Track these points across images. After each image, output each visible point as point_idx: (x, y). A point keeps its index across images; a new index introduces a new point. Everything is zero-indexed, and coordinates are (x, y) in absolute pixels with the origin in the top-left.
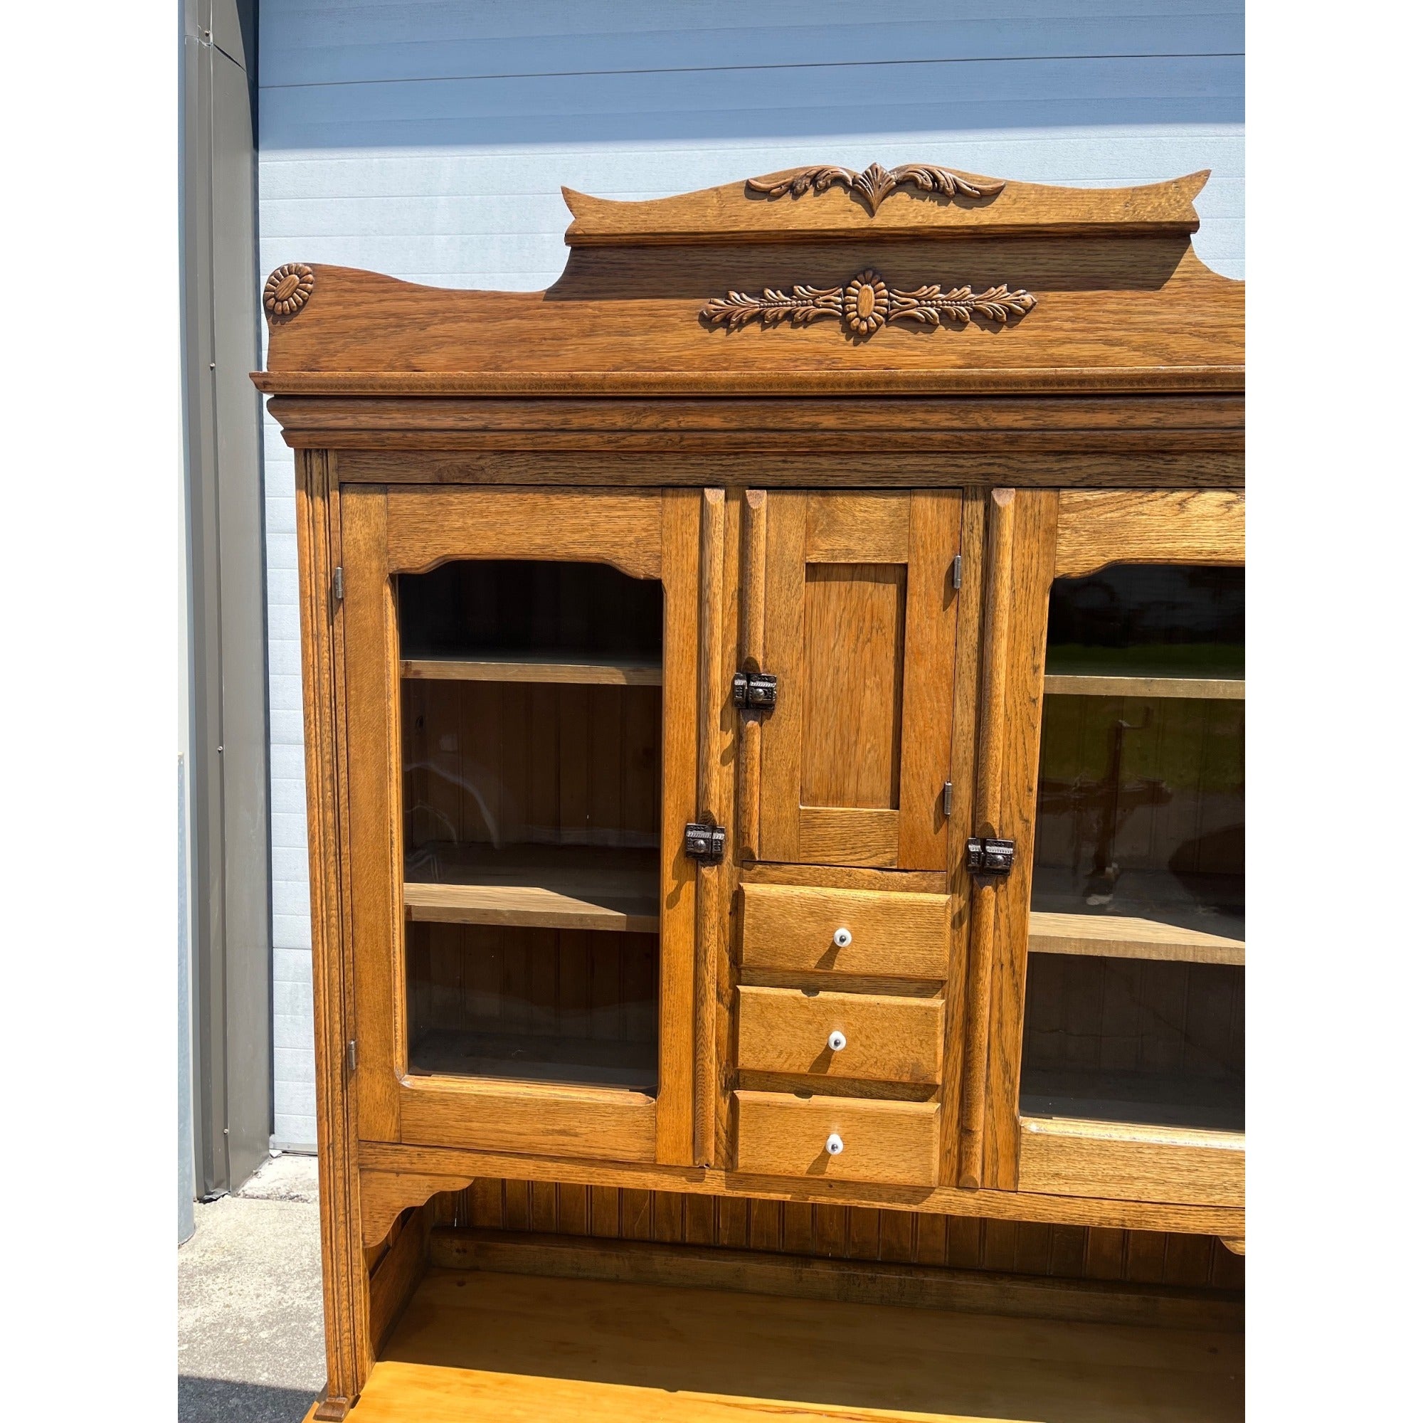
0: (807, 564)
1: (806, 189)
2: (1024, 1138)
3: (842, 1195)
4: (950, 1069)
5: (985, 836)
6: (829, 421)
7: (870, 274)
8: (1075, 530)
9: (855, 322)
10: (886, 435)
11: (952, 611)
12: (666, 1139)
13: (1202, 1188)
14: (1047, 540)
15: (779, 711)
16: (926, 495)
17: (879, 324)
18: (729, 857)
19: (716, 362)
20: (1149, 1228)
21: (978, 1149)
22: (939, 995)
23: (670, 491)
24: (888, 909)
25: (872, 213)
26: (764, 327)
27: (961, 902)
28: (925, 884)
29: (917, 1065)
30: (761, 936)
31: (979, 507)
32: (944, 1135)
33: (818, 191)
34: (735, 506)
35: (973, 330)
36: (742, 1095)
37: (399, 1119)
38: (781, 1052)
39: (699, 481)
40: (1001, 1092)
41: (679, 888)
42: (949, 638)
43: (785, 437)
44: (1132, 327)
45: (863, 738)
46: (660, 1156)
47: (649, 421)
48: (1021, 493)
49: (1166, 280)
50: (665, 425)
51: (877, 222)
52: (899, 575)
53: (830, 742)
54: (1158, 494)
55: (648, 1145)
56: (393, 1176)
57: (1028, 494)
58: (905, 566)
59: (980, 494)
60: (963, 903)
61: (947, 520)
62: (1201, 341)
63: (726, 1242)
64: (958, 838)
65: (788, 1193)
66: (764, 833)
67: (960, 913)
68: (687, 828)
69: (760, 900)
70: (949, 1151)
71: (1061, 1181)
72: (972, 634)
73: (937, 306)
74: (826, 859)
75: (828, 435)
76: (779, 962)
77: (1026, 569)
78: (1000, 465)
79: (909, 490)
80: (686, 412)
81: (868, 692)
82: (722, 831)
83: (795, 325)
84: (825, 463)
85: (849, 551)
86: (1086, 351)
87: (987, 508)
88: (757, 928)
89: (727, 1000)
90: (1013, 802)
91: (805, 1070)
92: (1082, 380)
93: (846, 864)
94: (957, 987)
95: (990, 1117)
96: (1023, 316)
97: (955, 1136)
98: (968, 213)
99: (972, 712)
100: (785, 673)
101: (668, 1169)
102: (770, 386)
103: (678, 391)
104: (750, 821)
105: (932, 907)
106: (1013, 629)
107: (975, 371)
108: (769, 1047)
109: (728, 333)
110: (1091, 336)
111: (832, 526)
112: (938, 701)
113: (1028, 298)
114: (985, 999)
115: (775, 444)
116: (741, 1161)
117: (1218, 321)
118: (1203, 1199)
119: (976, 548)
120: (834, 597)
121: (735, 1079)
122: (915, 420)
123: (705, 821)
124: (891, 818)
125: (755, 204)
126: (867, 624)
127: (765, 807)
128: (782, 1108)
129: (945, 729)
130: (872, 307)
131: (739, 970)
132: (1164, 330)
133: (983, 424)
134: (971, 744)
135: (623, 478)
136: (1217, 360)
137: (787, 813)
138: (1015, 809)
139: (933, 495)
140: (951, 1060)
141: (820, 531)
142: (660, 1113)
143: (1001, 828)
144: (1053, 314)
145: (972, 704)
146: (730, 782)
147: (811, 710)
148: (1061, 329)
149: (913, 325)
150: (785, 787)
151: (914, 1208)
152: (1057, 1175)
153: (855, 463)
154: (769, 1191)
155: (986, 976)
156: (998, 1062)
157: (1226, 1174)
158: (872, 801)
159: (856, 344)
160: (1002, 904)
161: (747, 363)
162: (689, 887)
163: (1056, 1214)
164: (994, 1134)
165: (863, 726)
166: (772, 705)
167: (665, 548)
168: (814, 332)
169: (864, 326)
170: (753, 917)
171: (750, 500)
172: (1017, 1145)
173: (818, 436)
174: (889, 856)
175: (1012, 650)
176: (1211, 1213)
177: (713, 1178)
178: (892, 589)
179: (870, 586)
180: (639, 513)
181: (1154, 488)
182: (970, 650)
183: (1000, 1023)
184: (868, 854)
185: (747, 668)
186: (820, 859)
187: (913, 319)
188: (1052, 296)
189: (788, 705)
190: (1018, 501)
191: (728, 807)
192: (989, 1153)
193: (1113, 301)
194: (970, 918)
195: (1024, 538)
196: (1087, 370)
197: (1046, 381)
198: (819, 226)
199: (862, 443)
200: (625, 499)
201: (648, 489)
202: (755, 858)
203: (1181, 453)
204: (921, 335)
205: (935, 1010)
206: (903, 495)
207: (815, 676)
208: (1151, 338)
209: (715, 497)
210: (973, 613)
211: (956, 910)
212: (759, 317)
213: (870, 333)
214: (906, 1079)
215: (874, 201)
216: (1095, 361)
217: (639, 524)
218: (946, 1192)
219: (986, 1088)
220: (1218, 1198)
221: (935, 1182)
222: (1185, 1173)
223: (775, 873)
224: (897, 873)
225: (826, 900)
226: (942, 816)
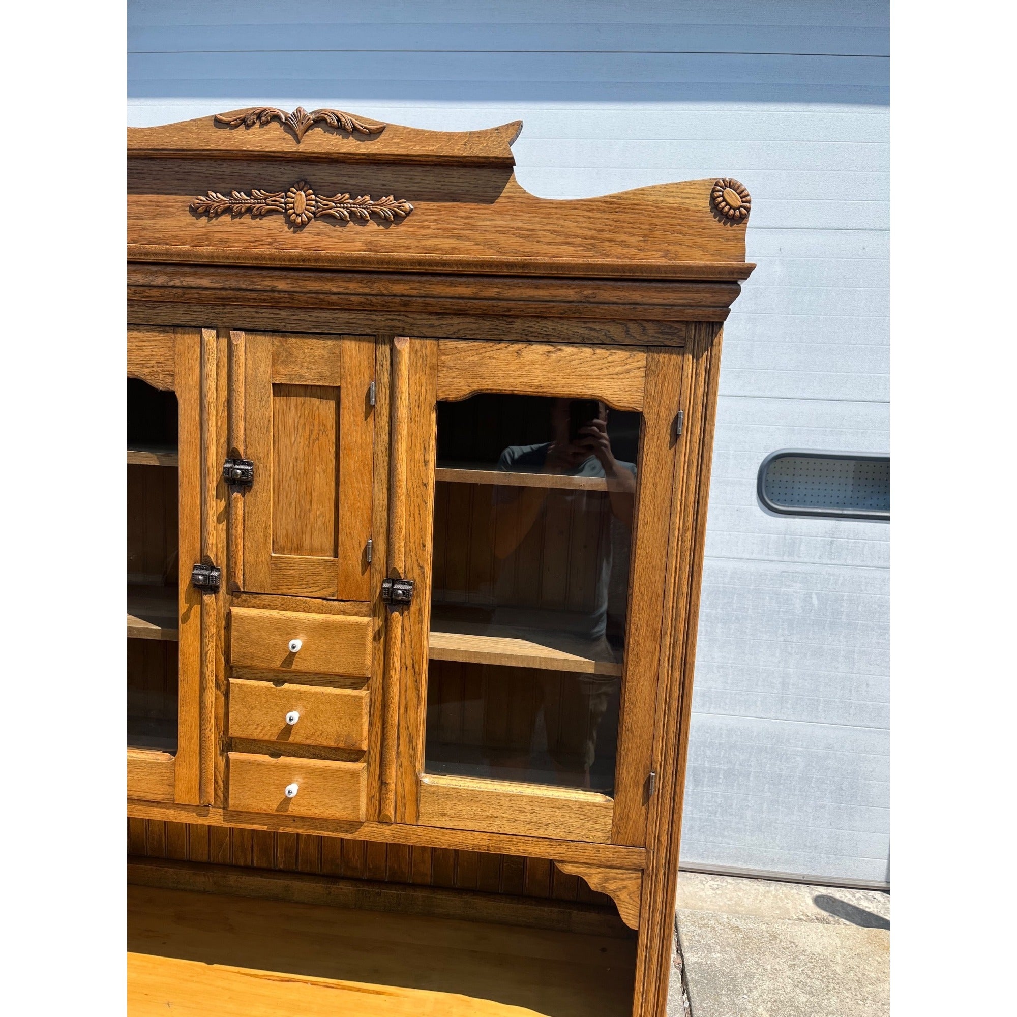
0: (274, 385)
1: (254, 123)
2: (423, 788)
3: (302, 827)
4: (373, 739)
5: (393, 578)
6: (282, 285)
7: (302, 184)
8: (450, 368)
9: (293, 217)
10: (321, 296)
11: (370, 420)
12: (181, 786)
13: (539, 825)
14: (431, 374)
15: (256, 486)
16: (351, 340)
17: (309, 219)
18: (223, 589)
19: (200, 241)
20: (505, 852)
21: (391, 796)
22: (365, 687)
23: (179, 329)
24: (327, 627)
25: (298, 142)
26: (233, 217)
27: (379, 623)
28: (355, 610)
29: (349, 736)
30: (243, 644)
31: (386, 349)
32: (369, 786)
33: (263, 124)
34: (224, 341)
35: (372, 226)
36: (232, 755)
38: (258, 725)
39: (199, 324)
40: (407, 756)
41: (189, 609)
42: (369, 439)
43: (254, 295)
44: (475, 229)
45: (314, 507)
46: (177, 797)
47: (161, 280)
48: (414, 341)
49: (498, 197)
50: (172, 283)
51: (302, 147)
52: (333, 393)
53: (293, 509)
54: (503, 345)
55: (169, 789)
57: (418, 342)
58: (339, 388)
59: (387, 340)
60: (381, 623)
61: (366, 357)
62: (521, 240)
63: (282, 867)
64: (377, 580)
65: (265, 825)
66: (247, 572)
67: (379, 630)
68: (195, 567)
69: (242, 618)
70: (373, 797)
71: (447, 819)
72: (385, 437)
73: (347, 208)
74: (290, 591)
75: (282, 295)
76: (256, 663)
77: (418, 394)
78: (400, 321)
79: (340, 336)
80: (184, 274)
81: (318, 475)
82: (218, 570)
83: (254, 217)
84: (284, 314)
85: (301, 376)
86: (447, 243)
87: (391, 350)
88: (240, 638)
89: (223, 688)
90: (413, 554)
91: (274, 738)
92: (444, 263)
93: (303, 595)
94: (377, 682)
95: (399, 774)
96: (405, 217)
97: (377, 786)
98: (362, 145)
99: (385, 491)
100: (259, 459)
101: (184, 807)
102: (238, 258)
103: (176, 259)
104: (236, 563)
105: (358, 625)
106: (410, 435)
107: (372, 254)
108: (249, 722)
109: (209, 221)
110: (450, 234)
111: (289, 359)
112: (363, 483)
113: (408, 206)
114: (395, 691)
115: (248, 300)
116: (231, 802)
117: (530, 227)
118: (541, 833)
119: (385, 378)
120: (293, 408)
121: (229, 744)
122: (338, 287)
123: (207, 563)
124: (333, 563)
125: (221, 131)
126: (316, 428)
127: (247, 554)
128: (259, 764)
129: (367, 503)
130: (304, 206)
131: (231, 669)
132: (497, 232)
133: (385, 292)
134: (385, 513)
135: (147, 319)
136: (530, 253)
137: (264, 558)
138: (415, 559)
139: (356, 340)
140: (374, 733)
141: (282, 362)
142: (177, 768)
143: (405, 572)
144: (424, 217)
145: (385, 486)
146: (223, 535)
147: (279, 487)
148: (429, 228)
149: (333, 220)
150: (261, 540)
151: (349, 836)
152: (444, 814)
153: (303, 315)
154: (253, 823)
155: (395, 675)
156: (405, 735)
157: (555, 815)
158: (321, 551)
159: (295, 232)
160: (406, 625)
161: (222, 242)
162: (197, 609)
163: (443, 841)
164: (403, 785)
165: (315, 499)
166: (251, 482)
167: (177, 370)
168: (267, 222)
169: (299, 220)
170: (237, 630)
171: (233, 337)
172: (418, 793)
173: (277, 295)
174: (331, 590)
175: (410, 449)
176: (547, 843)
177: (215, 813)
178: (332, 403)
179: (317, 401)
180: (160, 344)
181: (500, 341)
182: (383, 449)
183: (406, 708)
184: (318, 589)
185: (233, 456)
186: (285, 591)
187: (332, 216)
188: (423, 205)
189: (264, 484)
190: (412, 346)
191: (222, 553)
192: (399, 798)
193: (464, 210)
194: (384, 634)
195: (416, 373)
196: (446, 257)
197: (420, 263)
198: (264, 148)
199: (306, 301)
200: (149, 334)
201: (164, 328)
202: (240, 589)
203: (517, 317)
204: (338, 228)
205: (361, 698)
206: (335, 339)
207: (281, 463)
208: (489, 236)
209: (209, 335)
210: (384, 423)
211: (377, 629)
212: (228, 210)
213: (303, 225)
214: (341, 746)
215: (299, 134)
216: (453, 250)
217: (158, 352)
218: (371, 825)
219: (397, 752)
220: (551, 833)
221: (362, 817)
222: (529, 814)
223: (255, 601)
224: (337, 602)
225: (288, 620)
226: (367, 565)
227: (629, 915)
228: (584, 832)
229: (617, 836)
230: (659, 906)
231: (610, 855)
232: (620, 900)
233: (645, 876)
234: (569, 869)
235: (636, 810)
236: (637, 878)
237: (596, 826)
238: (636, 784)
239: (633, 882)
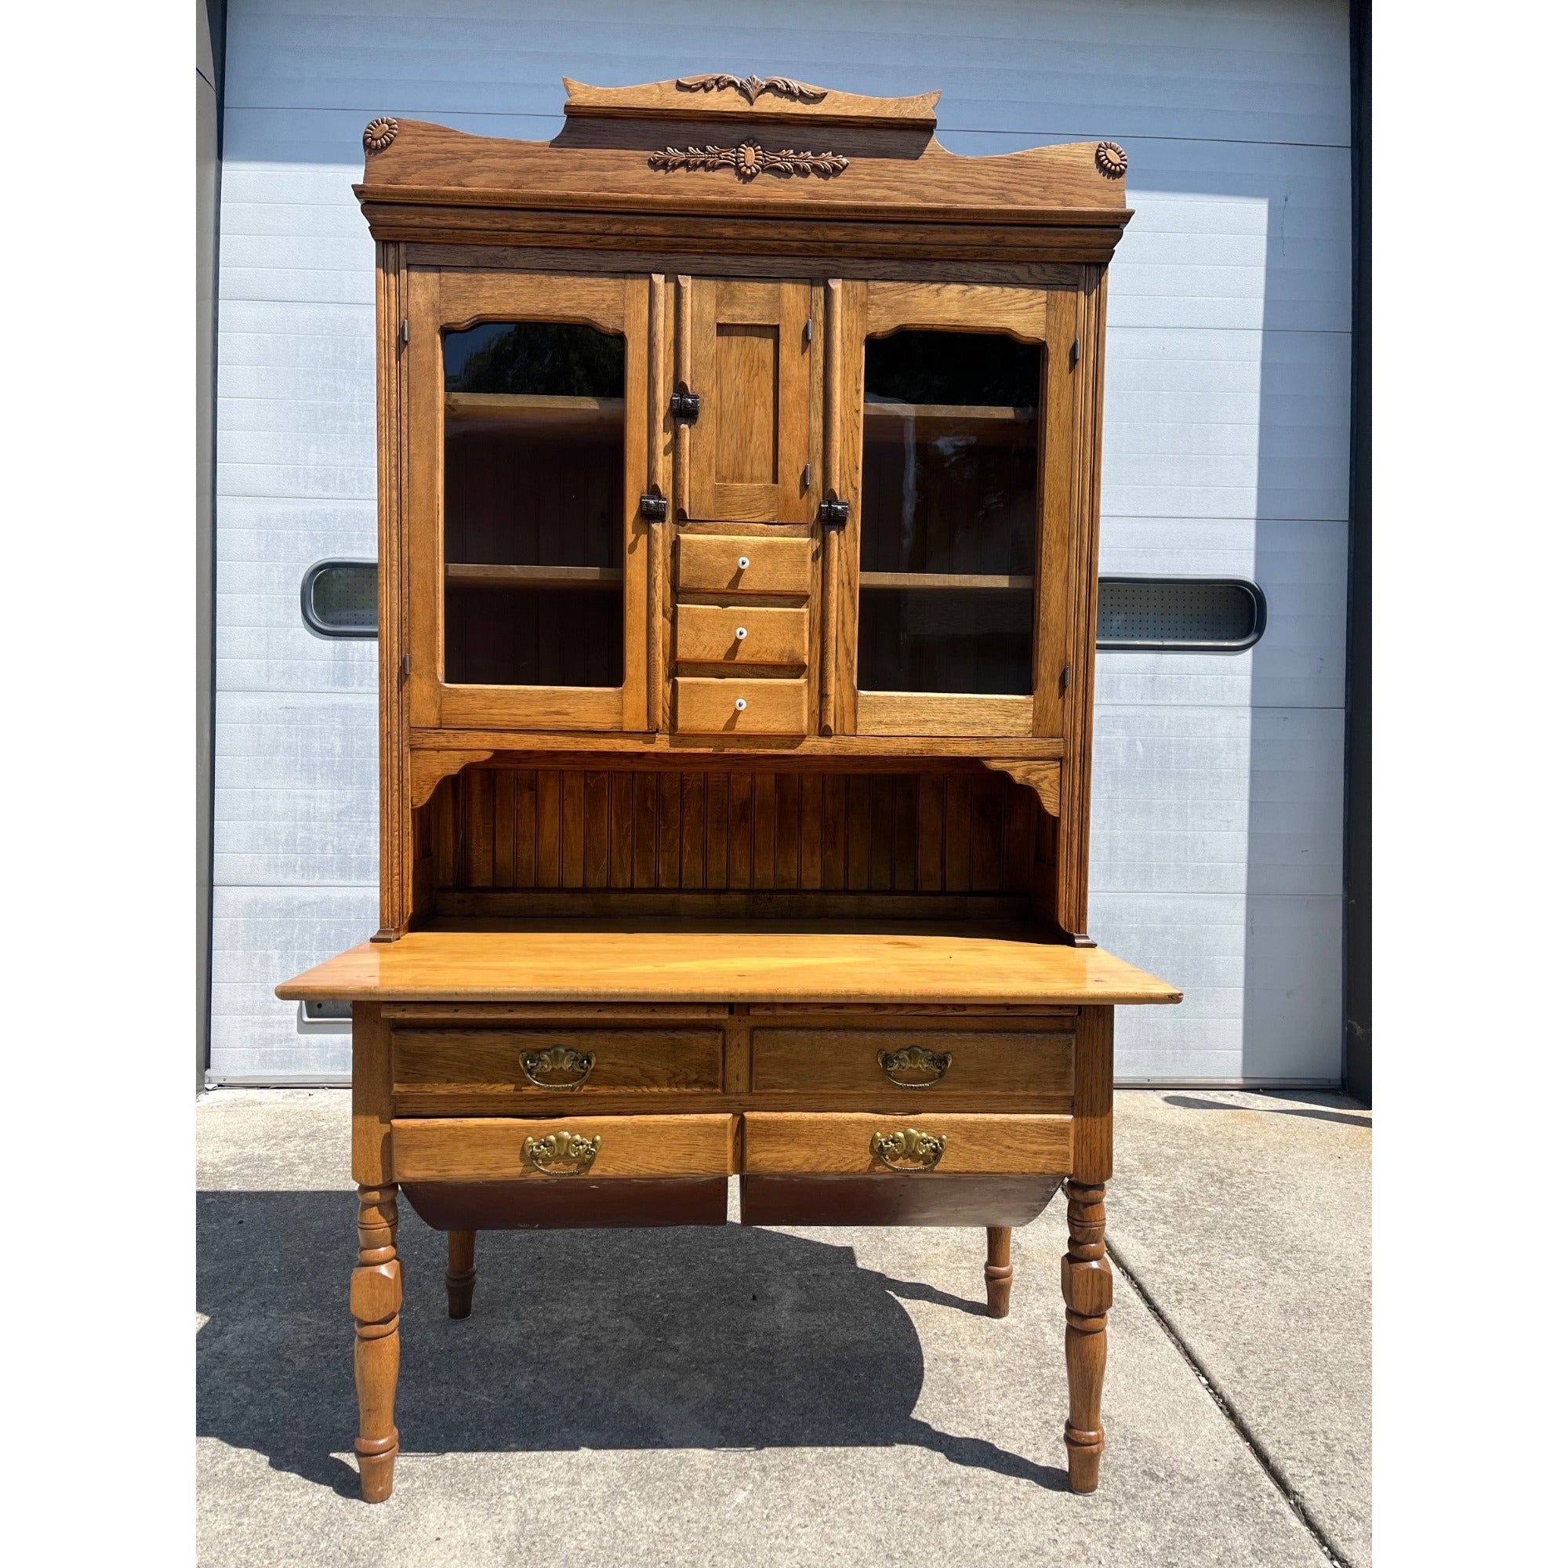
0: (719, 325)
1: (712, 87)
2: (860, 699)
3: (746, 747)
4: (813, 655)
5: (829, 496)
6: (729, 232)
7: (752, 141)
8: (878, 305)
9: (744, 169)
10: (764, 242)
11: (807, 354)
12: (629, 713)
13: (967, 726)
14: (861, 312)
15: (701, 418)
16: (789, 283)
17: (758, 171)
18: (669, 517)
19: (658, 190)
20: (936, 754)
21: (831, 707)
22: (805, 606)
23: (629, 275)
24: (771, 547)
25: (752, 104)
26: (688, 170)
27: (817, 543)
28: (795, 532)
29: (792, 651)
30: (691, 568)
31: (821, 290)
32: (810, 702)
33: (720, 89)
34: (671, 286)
35: (813, 178)
36: (679, 679)
37: (440, 710)
38: (705, 647)
39: (649, 270)
41: (636, 539)
42: (806, 373)
43: (702, 242)
44: (903, 180)
45: (754, 438)
46: (625, 725)
47: (616, 228)
48: (846, 282)
49: (921, 154)
50: (627, 231)
51: (755, 108)
52: (772, 332)
53: (734, 440)
54: (924, 285)
55: (617, 718)
56: (434, 753)
57: (849, 283)
58: (777, 327)
59: (821, 283)
60: (819, 544)
61: (802, 298)
62: (941, 190)
63: (664, 885)
64: (815, 501)
65: (710, 747)
66: (692, 500)
67: (817, 551)
68: (642, 497)
69: (690, 543)
70: (814, 712)
71: (884, 726)
72: (820, 370)
73: (792, 162)
74: (733, 517)
75: (729, 241)
76: (703, 585)
77: (850, 330)
78: (832, 265)
79: (778, 279)
80: (639, 222)
81: (757, 408)
82: (665, 499)
83: (707, 170)
84: (727, 260)
85: (743, 317)
86: (879, 193)
87: (825, 291)
88: (689, 562)
89: (669, 615)
90: (847, 476)
91: (721, 658)
92: (877, 210)
93: (745, 520)
94: (816, 600)
95: (838, 686)
96: (841, 171)
97: (817, 701)
98: (807, 107)
99: (821, 419)
100: (704, 393)
101: (631, 734)
102: (693, 206)
103: (635, 208)
104: (683, 491)
105: (799, 545)
106: (844, 366)
107: (815, 201)
108: (698, 644)
109: (666, 173)
110: (881, 185)
111: (732, 301)
112: (801, 412)
113: (845, 160)
114: (833, 606)
115: (696, 246)
116: (680, 724)
117: (950, 179)
118: (970, 733)
119: (820, 317)
120: (734, 346)
121: (676, 668)
122: (780, 233)
123: (654, 491)
124: (773, 489)
125: (682, 94)
126: (756, 363)
127: (693, 483)
128: (707, 685)
129: (804, 431)
130: (754, 160)
131: (679, 593)
132: (921, 183)
133: (822, 238)
134: (821, 440)
135: (599, 266)
136: (950, 201)
137: (707, 487)
138: (849, 481)
139: (793, 283)
140: (814, 649)
141: (726, 303)
142: (625, 696)
143: (840, 493)
144: (859, 171)
145: (821, 414)
146: (669, 467)
147: (721, 420)
148: (863, 180)
149: (778, 173)
150: (706, 470)
151: (792, 752)
152: (880, 722)
153: (745, 261)
154: (699, 747)
155: (834, 590)
156: (843, 648)
157: (981, 715)
158: (761, 479)
159: (744, 183)
160: (842, 544)
161: (677, 192)
162: (644, 538)
163: (882, 748)
164: (842, 699)
165: (755, 431)
166: (696, 413)
167: (626, 312)
168: (719, 174)
169: (749, 172)
170: (686, 555)
171: (681, 281)
172: (855, 704)
173: (723, 242)
174: (771, 515)
175: (844, 379)
176: (975, 742)
177: (661, 740)
178: (770, 342)
179: (756, 340)
180: (608, 289)
181: (922, 281)
182: (819, 380)
183: (843, 623)
184: (759, 514)
185: (679, 388)
186: (727, 518)
187: (778, 169)
188: (858, 160)
189: (706, 416)
190: (844, 287)
191: (668, 483)
192: (838, 711)
193: (893, 165)
194: (822, 554)
195: (848, 309)
196: (879, 204)
197: (856, 209)
198: (720, 109)
199: (750, 247)
200: (600, 280)
201: (615, 274)
202: (687, 517)
203: (936, 260)
204: (782, 179)
205: (803, 614)
206: (776, 282)
207: (724, 397)
208: (915, 187)
209: (659, 279)
210: (819, 356)
211: (815, 549)
212: (684, 164)
213: (753, 176)
214: (785, 660)
215: (753, 96)
216: (885, 198)
217: (609, 296)
218: (812, 739)
219: (836, 666)
220: (979, 731)
221: (805, 732)
222: (958, 716)
223: (700, 528)
224: (777, 526)
225: (733, 542)
226: (805, 487)
227: (1050, 805)
228: (1008, 727)
229: (1037, 732)
230: (1077, 793)
231: (1032, 747)
232: (1042, 789)
233: (1064, 764)
234: (995, 765)
235: (1053, 702)
236: (1057, 767)
237: (1019, 721)
238: (1053, 677)
239: (1053, 771)
